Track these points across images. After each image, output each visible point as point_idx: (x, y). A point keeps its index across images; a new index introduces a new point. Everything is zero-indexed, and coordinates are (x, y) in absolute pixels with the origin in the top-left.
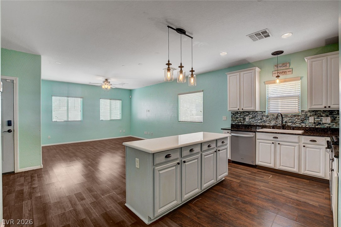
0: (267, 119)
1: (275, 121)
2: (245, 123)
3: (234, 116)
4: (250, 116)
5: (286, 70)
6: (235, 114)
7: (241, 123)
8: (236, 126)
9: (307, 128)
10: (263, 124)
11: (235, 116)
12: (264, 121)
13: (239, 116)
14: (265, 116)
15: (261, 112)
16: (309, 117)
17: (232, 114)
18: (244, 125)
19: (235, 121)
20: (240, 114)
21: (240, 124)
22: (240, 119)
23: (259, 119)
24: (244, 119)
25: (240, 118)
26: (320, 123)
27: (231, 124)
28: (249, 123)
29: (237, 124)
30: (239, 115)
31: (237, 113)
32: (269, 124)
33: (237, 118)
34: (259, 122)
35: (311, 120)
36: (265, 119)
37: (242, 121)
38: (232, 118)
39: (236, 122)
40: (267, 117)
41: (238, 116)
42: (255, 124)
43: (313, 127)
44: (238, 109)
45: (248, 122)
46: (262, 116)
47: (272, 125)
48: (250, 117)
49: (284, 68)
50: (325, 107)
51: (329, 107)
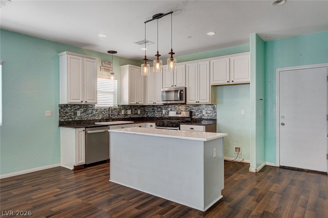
0: (97, 113)
1: (102, 115)
2: (77, 119)
3: (63, 110)
4: (81, 110)
5: (110, 69)
6: (63, 107)
7: (72, 118)
8: (67, 123)
9: (121, 118)
10: (93, 118)
11: (64, 110)
12: (94, 115)
13: (69, 110)
14: (94, 110)
15: (92, 105)
16: (121, 110)
17: (60, 108)
18: (75, 121)
19: (65, 117)
20: (71, 108)
21: (71, 120)
22: (70, 113)
23: (90, 113)
24: (75, 114)
25: (70, 112)
26: (126, 115)
27: (60, 121)
28: (80, 118)
29: (67, 120)
30: (69, 108)
31: (66, 106)
32: (98, 117)
33: (67, 113)
34: (90, 116)
35: (123, 112)
36: (95, 113)
37: (73, 117)
38: (60, 113)
39: (66, 118)
40: (97, 110)
41: (67, 110)
42: (86, 119)
43: (124, 117)
44: (82, 102)
45: (79, 117)
46: (93, 110)
47: (100, 119)
48: (81, 111)
49: (109, 66)
50: (137, 103)
51: (138, 103)
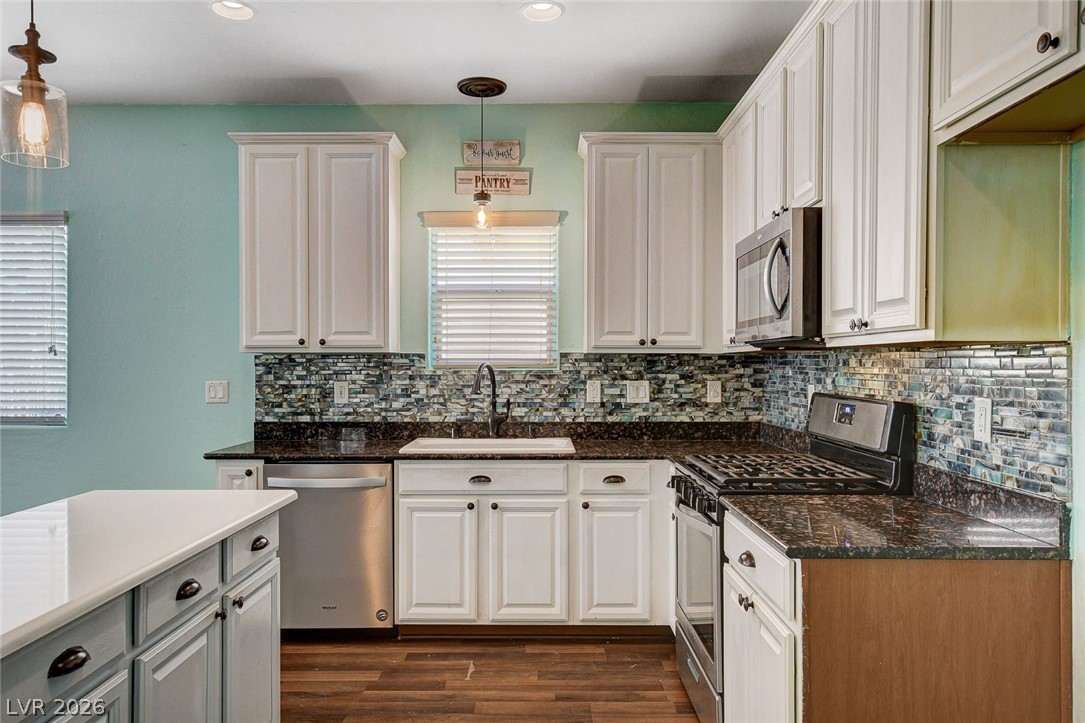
0: (434, 392)
1: (463, 402)
2: (332, 416)
3: (271, 377)
4: (355, 376)
5: (508, 175)
6: (275, 366)
7: (312, 413)
8: (285, 431)
9: (580, 424)
10: (412, 416)
11: (277, 378)
12: (418, 400)
13: (299, 378)
14: (421, 377)
15: (407, 356)
16: (584, 383)
17: (262, 369)
18: (323, 425)
19: (280, 405)
20: (307, 369)
21: (306, 419)
22: (305, 392)
23: (399, 391)
24: (326, 395)
25: (302, 387)
26: (618, 405)
27: (256, 424)
28: (348, 414)
29: (290, 419)
30: (300, 371)
31: (288, 360)
32: (440, 414)
33: (288, 388)
34: (396, 405)
35: (593, 392)
36: (423, 392)
37: (316, 407)
38: (259, 387)
39: (285, 409)
40: (433, 381)
41: (292, 377)
42: (377, 419)
43: (599, 420)
44: (302, 342)
45: (346, 410)
46: (411, 378)
47: (453, 420)
48: (354, 382)
49: (501, 162)
50: (642, 343)
51: (654, 342)
